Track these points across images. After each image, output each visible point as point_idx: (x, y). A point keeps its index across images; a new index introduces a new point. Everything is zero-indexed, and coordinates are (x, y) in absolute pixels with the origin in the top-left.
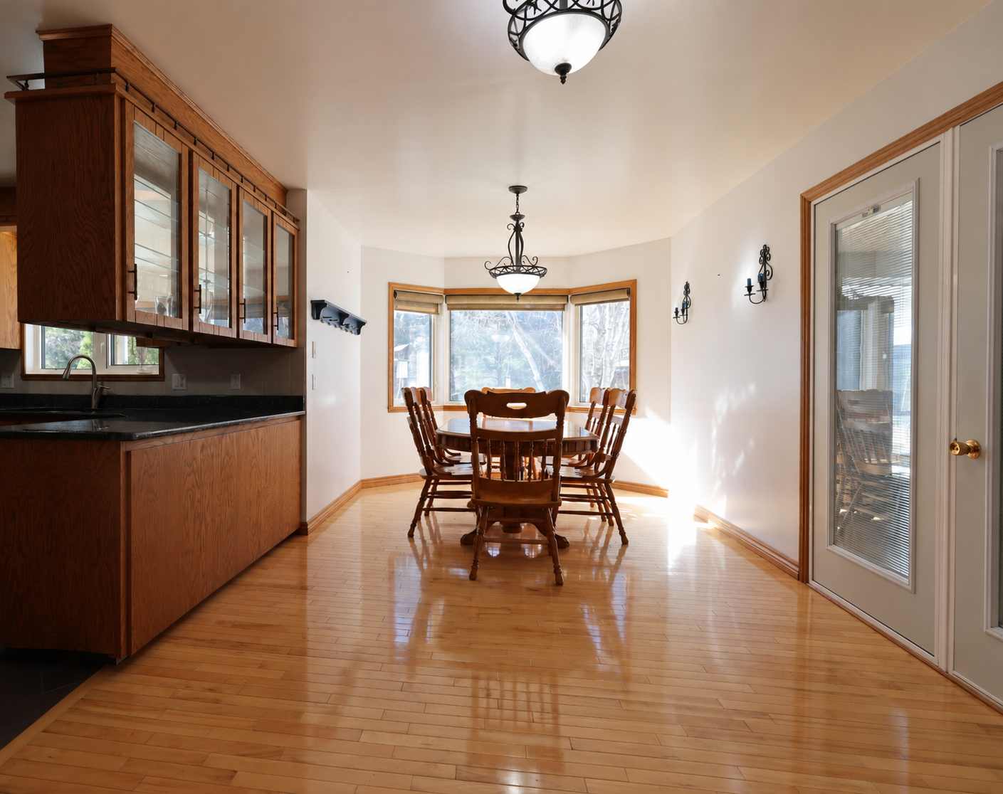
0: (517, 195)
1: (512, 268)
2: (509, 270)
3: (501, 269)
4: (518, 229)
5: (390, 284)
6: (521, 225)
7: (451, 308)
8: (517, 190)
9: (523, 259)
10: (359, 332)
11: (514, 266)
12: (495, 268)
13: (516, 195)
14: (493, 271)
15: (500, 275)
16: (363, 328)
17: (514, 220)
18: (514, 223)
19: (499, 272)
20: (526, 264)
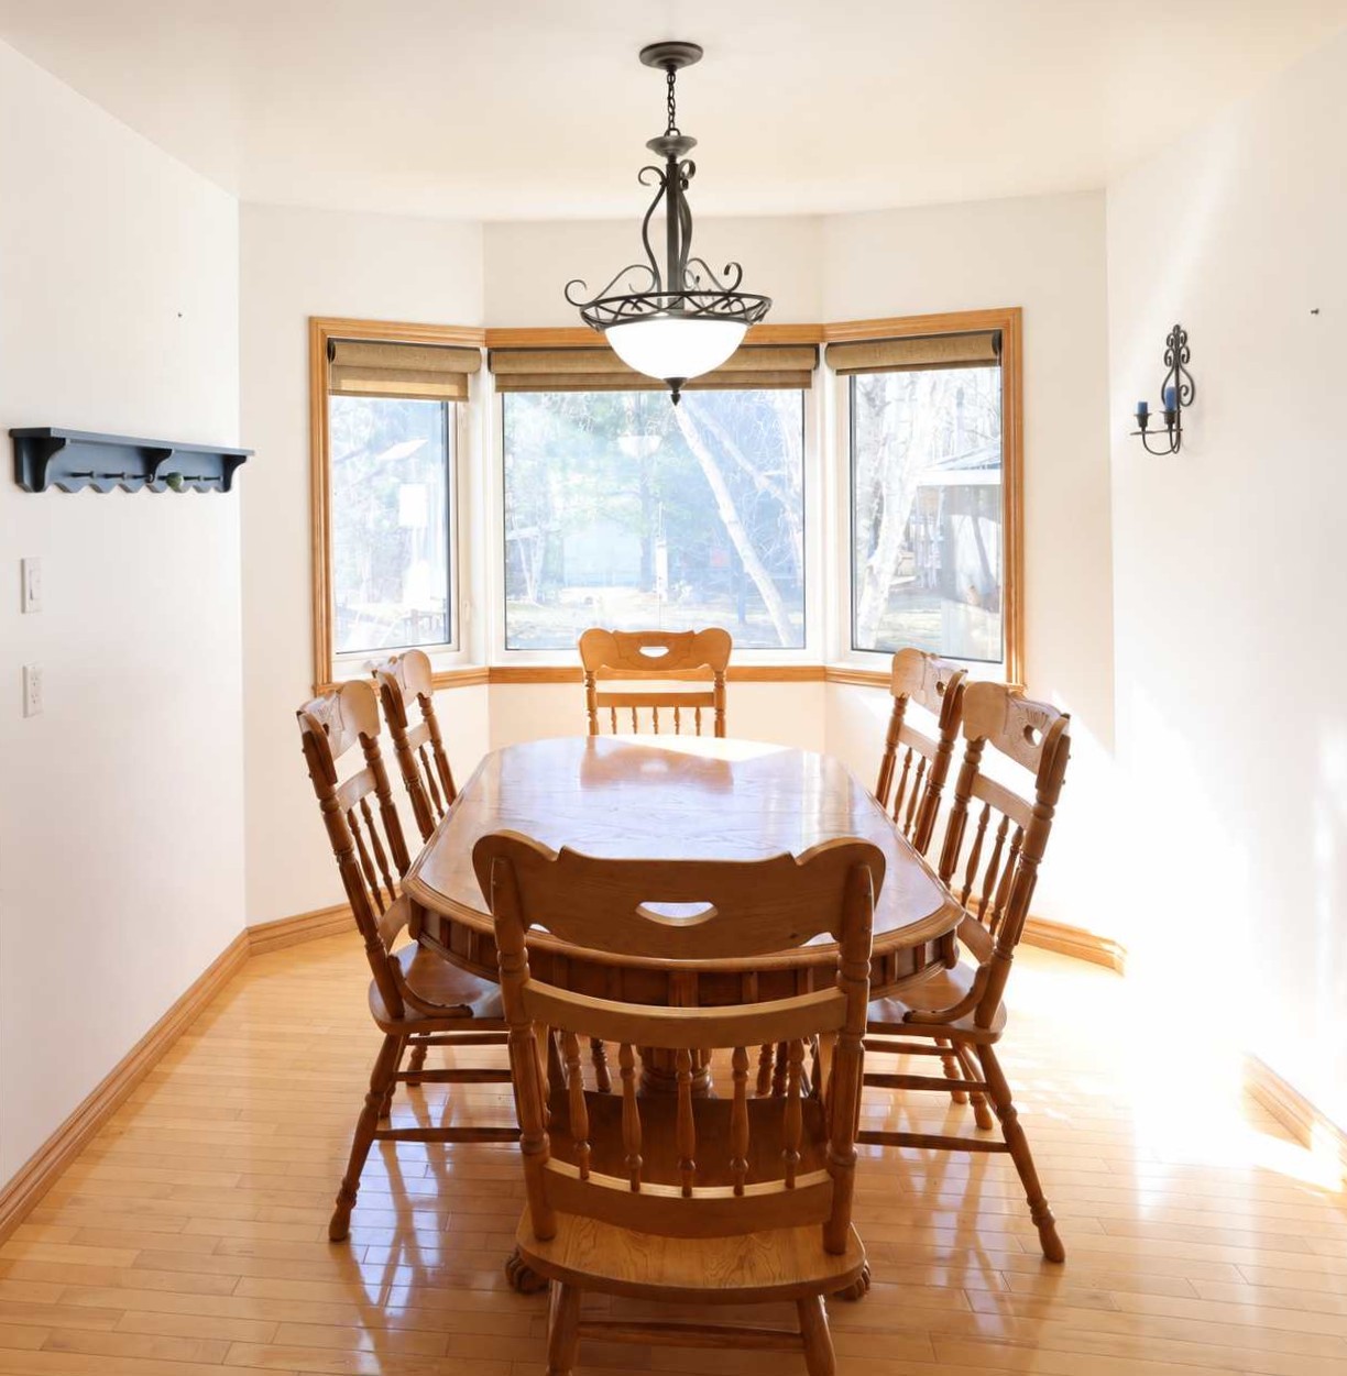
0: (671, 73)
1: (653, 300)
2: (647, 309)
3: (615, 306)
4: (674, 183)
5: (312, 322)
6: (686, 169)
7: (505, 384)
8: (669, 56)
9: (694, 268)
10: (226, 486)
11: (659, 294)
12: (597, 303)
13: (664, 73)
14: (591, 312)
15: (615, 323)
16: (238, 474)
17: (665, 153)
18: (662, 162)
19: (611, 316)
20: (704, 289)
